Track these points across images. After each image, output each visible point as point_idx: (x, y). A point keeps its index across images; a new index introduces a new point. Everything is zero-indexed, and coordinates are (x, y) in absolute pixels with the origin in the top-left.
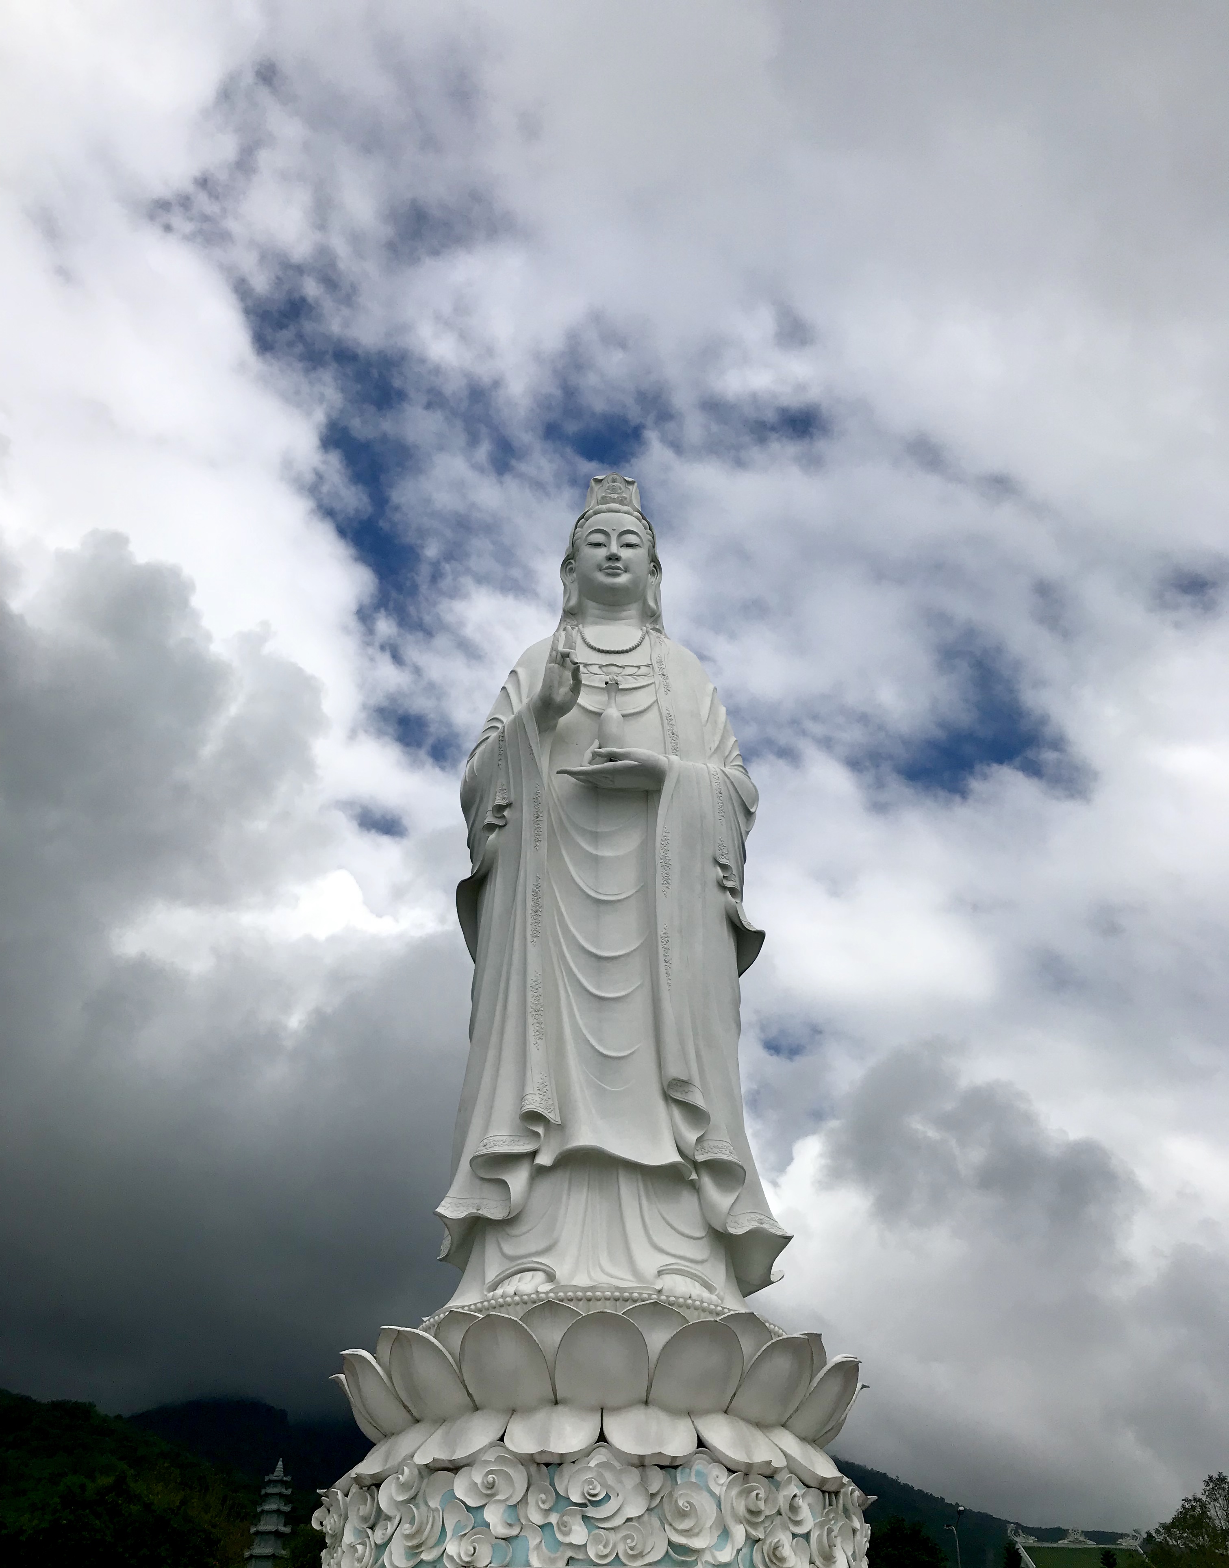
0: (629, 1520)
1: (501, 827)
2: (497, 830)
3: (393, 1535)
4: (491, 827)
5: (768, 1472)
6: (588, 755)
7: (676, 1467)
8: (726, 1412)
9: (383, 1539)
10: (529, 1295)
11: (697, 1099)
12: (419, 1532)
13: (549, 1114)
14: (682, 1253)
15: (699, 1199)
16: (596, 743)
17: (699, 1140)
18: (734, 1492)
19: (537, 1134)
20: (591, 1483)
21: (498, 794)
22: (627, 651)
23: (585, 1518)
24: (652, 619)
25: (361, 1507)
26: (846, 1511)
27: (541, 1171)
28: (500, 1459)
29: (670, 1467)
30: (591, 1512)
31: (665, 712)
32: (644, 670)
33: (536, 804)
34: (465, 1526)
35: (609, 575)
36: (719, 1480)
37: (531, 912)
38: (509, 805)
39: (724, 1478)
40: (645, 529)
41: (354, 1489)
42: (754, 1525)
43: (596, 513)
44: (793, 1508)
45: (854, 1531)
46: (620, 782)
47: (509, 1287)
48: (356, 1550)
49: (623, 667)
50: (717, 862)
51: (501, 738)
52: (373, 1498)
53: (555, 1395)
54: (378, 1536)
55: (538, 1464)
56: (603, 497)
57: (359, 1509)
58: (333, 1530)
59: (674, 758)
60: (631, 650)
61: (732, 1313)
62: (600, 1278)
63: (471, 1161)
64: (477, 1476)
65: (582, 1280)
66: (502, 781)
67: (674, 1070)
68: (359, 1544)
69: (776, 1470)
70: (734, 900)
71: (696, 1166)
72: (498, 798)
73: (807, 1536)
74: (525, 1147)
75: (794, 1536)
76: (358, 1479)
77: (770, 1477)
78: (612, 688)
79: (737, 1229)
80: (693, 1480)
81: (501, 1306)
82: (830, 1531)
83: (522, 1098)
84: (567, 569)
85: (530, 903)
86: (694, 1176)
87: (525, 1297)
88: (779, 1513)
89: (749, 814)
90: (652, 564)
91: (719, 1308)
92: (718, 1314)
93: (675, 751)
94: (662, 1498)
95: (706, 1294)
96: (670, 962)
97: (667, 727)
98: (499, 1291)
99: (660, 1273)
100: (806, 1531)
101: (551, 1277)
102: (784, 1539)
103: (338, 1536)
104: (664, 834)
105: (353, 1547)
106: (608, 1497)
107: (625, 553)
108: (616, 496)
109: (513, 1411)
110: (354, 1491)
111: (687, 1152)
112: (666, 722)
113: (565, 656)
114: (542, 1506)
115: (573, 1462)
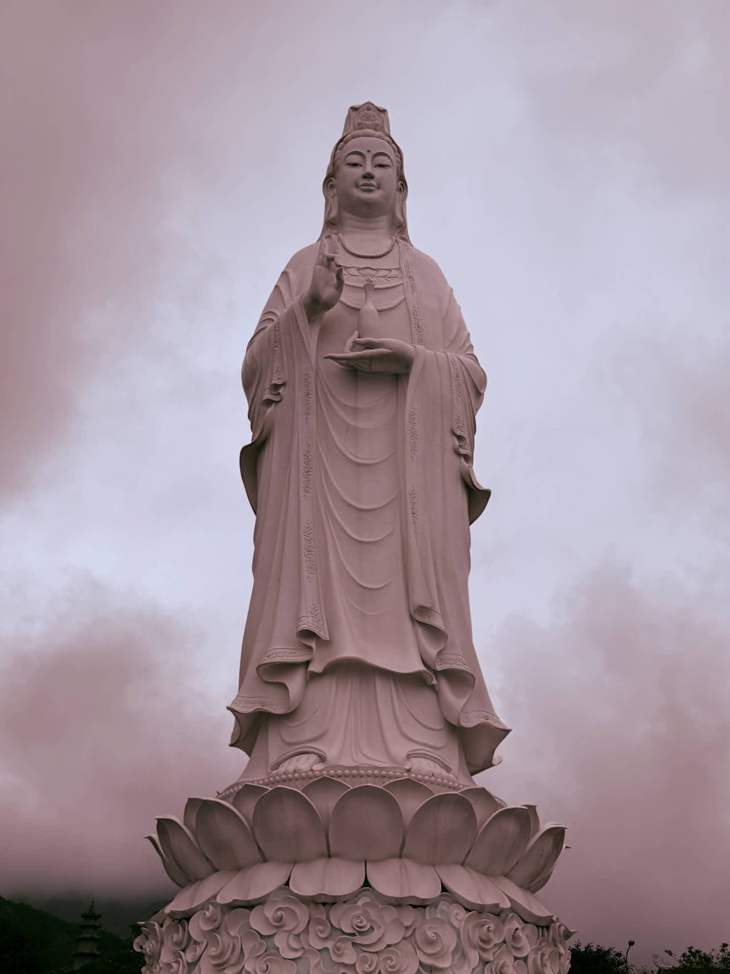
0: (389, 946)
1: (277, 402)
2: (273, 405)
3: (201, 956)
4: (269, 402)
5: (497, 911)
6: (349, 343)
7: (424, 907)
8: (462, 865)
9: (193, 959)
10: (306, 773)
11: (438, 622)
12: (221, 954)
13: (320, 632)
14: (425, 741)
15: (438, 699)
16: (356, 333)
17: (439, 653)
18: (470, 926)
19: (310, 648)
20: (358, 917)
21: (274, 375)
22: (380, 257)
23: (354, 944)
24: (400, 229)
25: (175, 936)
26: (554, 940)
27: (314, 676)
28: (287, 900)
29: (420, 905)
30: (359, 940)
31: (411, 308)
32: (394, 273)
33: (306, 384)
34: (259, 950)
35: (364, 191)
36: (459, 916)
37: (303, 472)
38: (284, 384)
39: (463, 915)
40: (395, 152)
41: (168, 922)
42: (484, 950)
43: (353, 137)
44: (515, 938)
45: (560, 955)
46: (377, 367)
47: (289, 766)
48: (172, 967)
49: (377, 270)
50: (454, 434)
51: (276, 328)
52: (184, 929)
53: (329, 851)
54: (188, 957)
55: (317, 904)
56: (359, 124)
57: (173, 937)
58: (152, 951)
59: (419, 347)
60: (383, 255)
61: (466, 788)
62: (361, 760)
63: (257, 668)
64: (269, 912)
65: (346, 762)
66: (277, 364)
67: (420, 598)
68: (174, 962)
69: (503, 910)
70: (467, 465)
71: (435, 672)
72: (274, 378)
73: (525, 959)
74: (300, 658)
75: (516, 958)
76: (172, 915)
77: (498, 915)
78: (369, 288)
79: (469, 722)
80: (439, 916)
81: (284, 781)
82: (543, 955)
83: (298, 619)
84: (329, 186)
85: (302, 465)
86: (434, 682)
87: (303, 774)
88: (504, 942)
89: (479, 395)
90: (400, 182)
91: (456, 784)
92: (455, 788)
93: (421, 342)
94: (414, 930)
95: (444, 773)
96: (417, 514)
97: (413, 320)
98: (282, 769)
99: (409, 757)
100: (525, 955)
101: (322, 759)
102: (508, 960)
103: (156, 956)
104: (412, 410)
105: (169, 965)
106: (372, 928)
107: (377, 172)
108: (370, 122)
109: (295, 862)
110: (168, 923)
111: (429, 663)
112: (413, 317)
113: (331, 260)
114: (319, 933)
115: (345, 902)
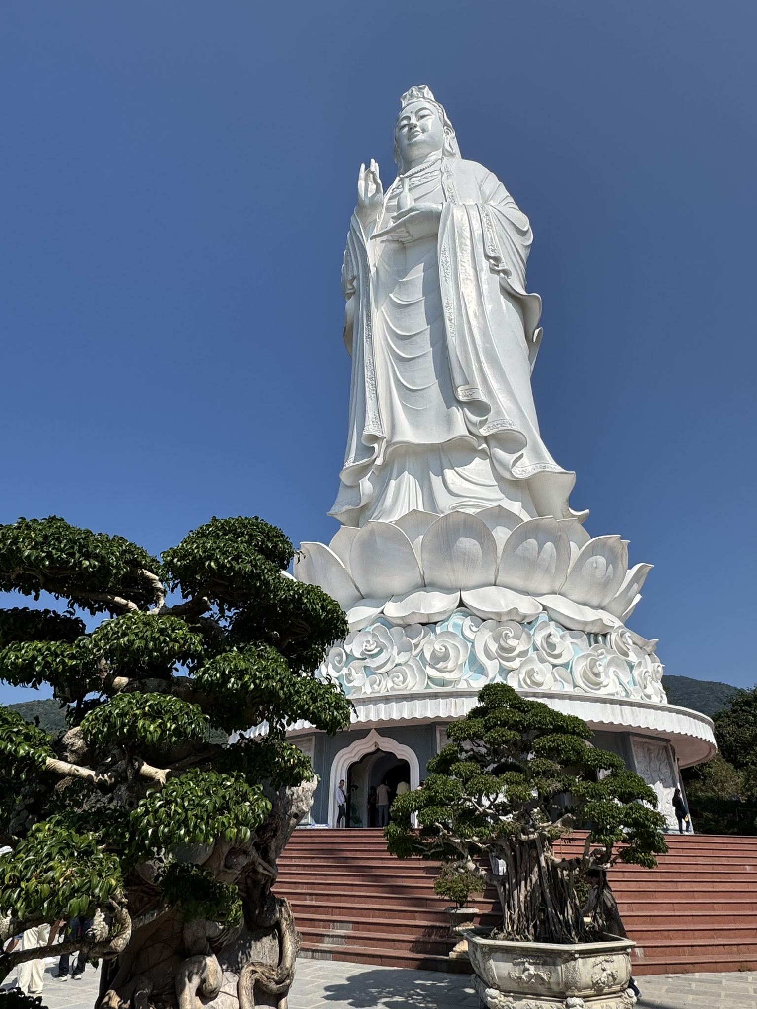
0: (397, 665)
2: (353, 296)
4: (349, 296)
5: (518, 618)
7: (436, 623)
11: (479, 397)
13: (380, 434)
14: (475, 495)
15: (491, 461)
17: (484, 421)
18: (486, 636)
19: (373, 448)
20: (369, 642)
23: (365, 667)
29: (430, 623)
30: (373, 663)
31: (445, 187)
36: (472, 627)
37: (365, 326)
38: (355, 278)
39: (478, 625)
40: (435, 107)
42: (507, 659)
44: (551, 645)
50: (489, 257)
70: (506, 277)
71: (483, 438)
73: (568, 665)
74: (369, 458)
75: (554, 666)
77: (529, 624)
79: (525, 474)
80: (451, 629)
83: (363, 430)
86: (484, 446)
88: (535, 649)
90: (445, 127)
94: (424, 645)
96: (453, 320)
97: (447, 194)
100: (566, 662)
104: (443, 247)
106: (382, 650)
107: (421, 122)
111: (475, 431)
112: (447, 192)
115: (360, 631)
